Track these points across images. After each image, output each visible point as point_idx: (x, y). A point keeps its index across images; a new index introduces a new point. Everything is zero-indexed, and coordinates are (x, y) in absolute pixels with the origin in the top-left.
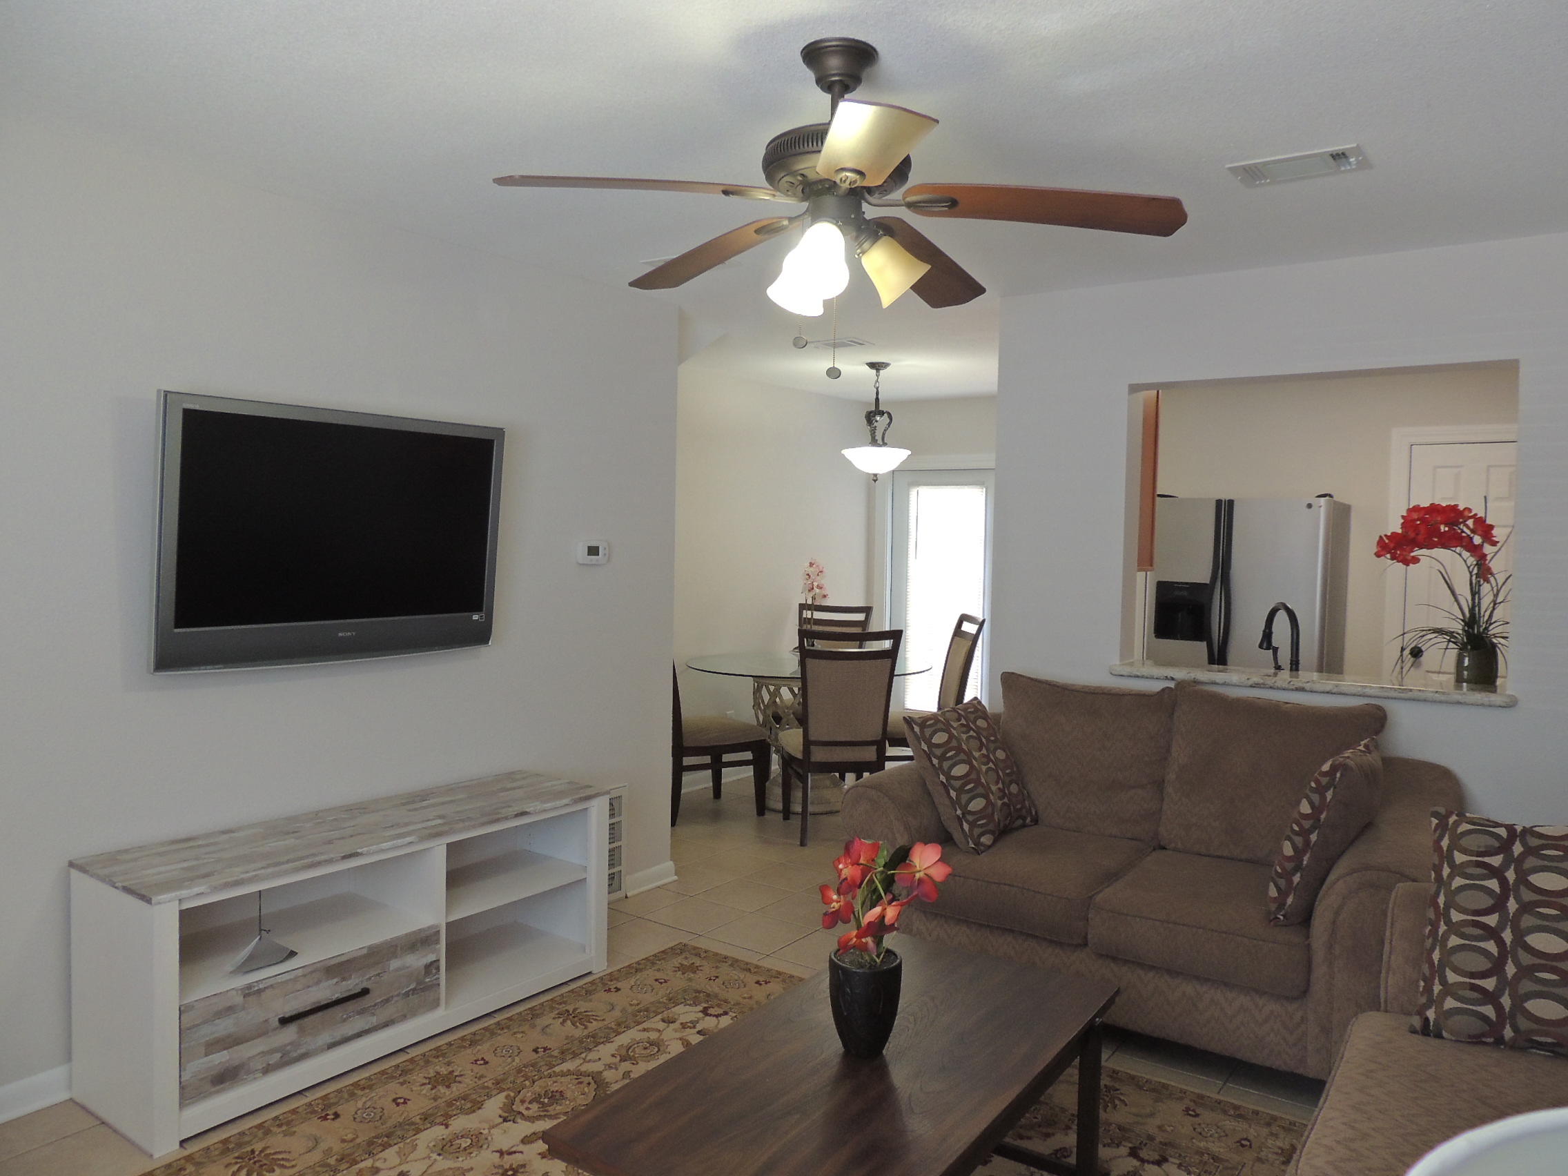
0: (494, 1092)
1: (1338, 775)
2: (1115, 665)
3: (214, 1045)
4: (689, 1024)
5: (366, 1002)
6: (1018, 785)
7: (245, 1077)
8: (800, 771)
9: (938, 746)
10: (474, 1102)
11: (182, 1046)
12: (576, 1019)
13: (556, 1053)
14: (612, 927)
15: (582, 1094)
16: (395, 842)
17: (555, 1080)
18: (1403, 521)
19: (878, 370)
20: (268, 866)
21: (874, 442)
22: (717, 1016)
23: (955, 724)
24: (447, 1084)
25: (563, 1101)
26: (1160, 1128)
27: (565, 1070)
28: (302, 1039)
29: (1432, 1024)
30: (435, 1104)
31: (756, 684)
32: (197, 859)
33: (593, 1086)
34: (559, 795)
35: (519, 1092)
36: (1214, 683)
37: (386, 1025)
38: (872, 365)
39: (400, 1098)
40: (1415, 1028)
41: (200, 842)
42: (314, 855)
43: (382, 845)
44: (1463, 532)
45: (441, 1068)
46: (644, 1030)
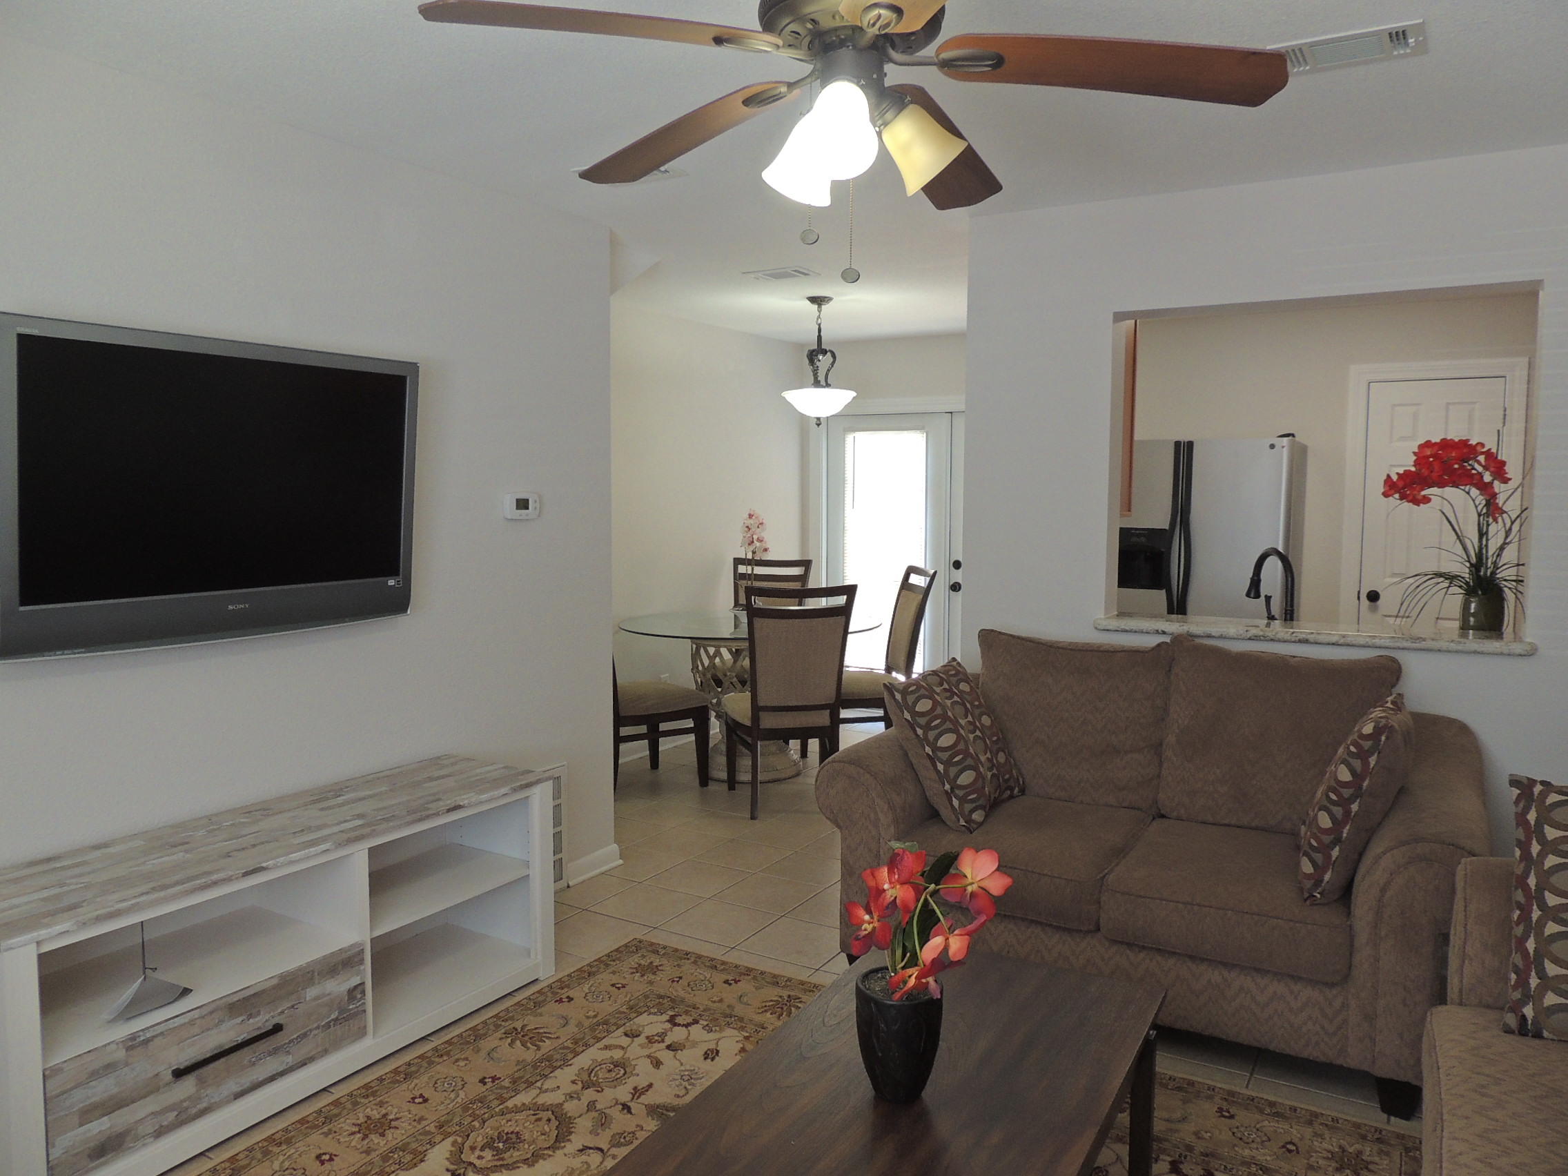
0: (438, 1138)
1: (1383, 738)
2: (1101, 619)
3: (88, 1113)
4: (656, 1038)
5: (279, 1039)
6: (1005, 753)
7: (132, 1145)
8: (749, 740)
9: (922, 714)
10: (415, 1152)
11: (48, 1119)
12: (526, 1038)
13: (506, 1083)
14: (560, 924)
15: (542, 1134)
16: (306, 851)
17: (509, 1118)
18: (1415, 458)
19: (820, 305)
20: (154, 889)
21: (817, 384)
22: (687, 1026)
23: (938, 690)
24: (381, 1131)
25: (521, 1144)
26: (1197, 1134)
27: (519, 1105)
28: (202, 1091)
29: (1530, 1022)
30: (368, 1158)
31: (694, 646)
32: (62, 885)
33: (555, 1123)
34: (496, 783)
35: (468, 1136)
36: (1209, 636)
37: (303, 1064)
38: (813, 300)
39: (325, 1154)
40: (1510, 1028)
41: (66, 863)
42: (209, 873)
43: (291, 856)
44: (1474, 469)
45: (372, 1110)
46: (606, 1047)
